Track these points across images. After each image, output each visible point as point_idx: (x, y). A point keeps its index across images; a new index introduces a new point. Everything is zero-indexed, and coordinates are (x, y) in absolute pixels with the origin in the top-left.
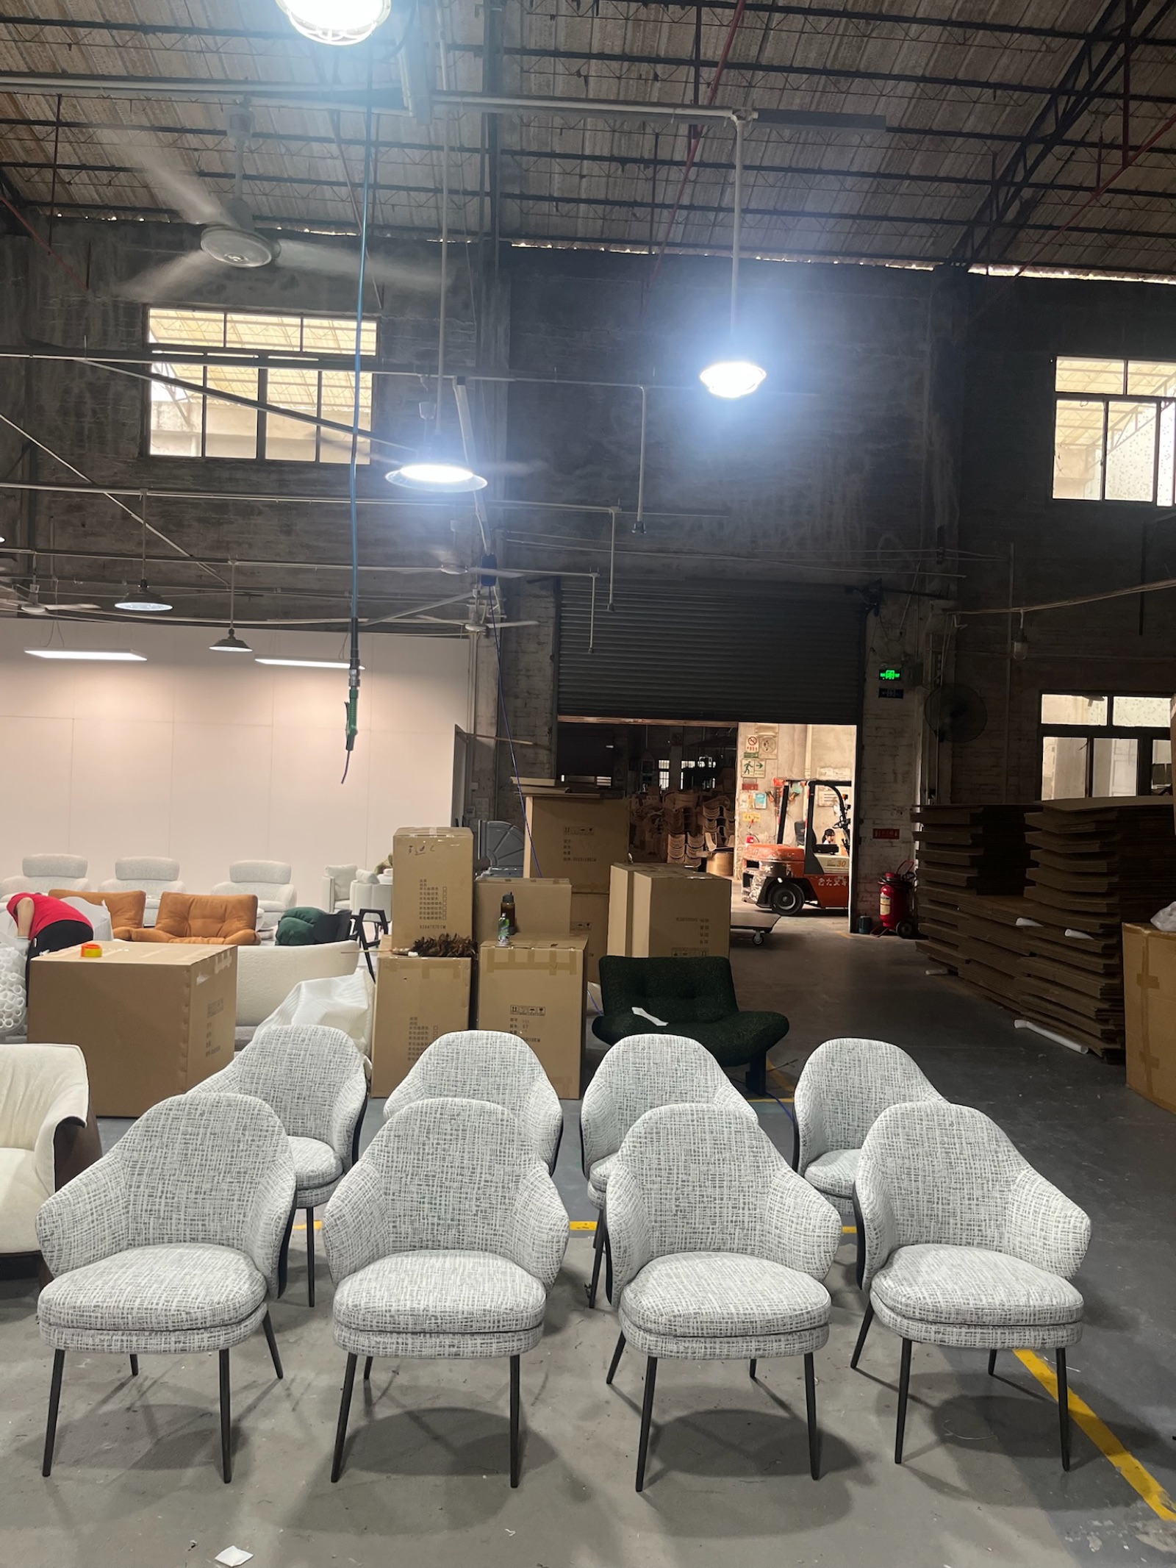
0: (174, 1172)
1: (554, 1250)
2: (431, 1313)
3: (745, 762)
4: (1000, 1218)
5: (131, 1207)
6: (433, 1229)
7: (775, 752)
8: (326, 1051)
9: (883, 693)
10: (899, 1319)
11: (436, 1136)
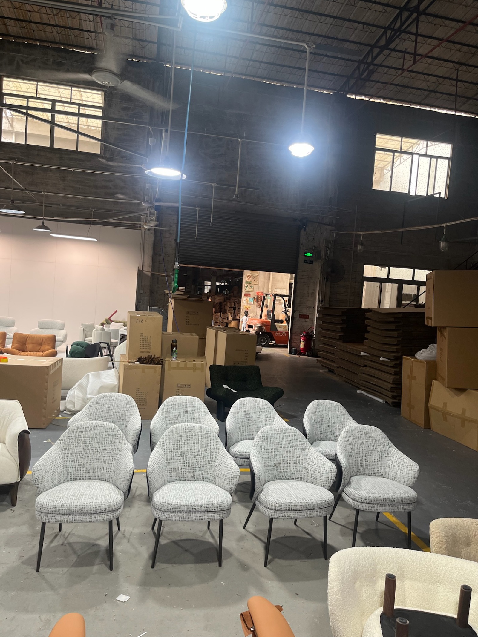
0: (81, 452)
1: (235, 480)
2: (193, 505)
3: (246, 285)
4: (385, 466)
5: (65, 466)
6: (183, 473)
7: (258, 282)
8: (123, 404)
9: (305, 262)
10: (356, 502)
11: (184, 438)
